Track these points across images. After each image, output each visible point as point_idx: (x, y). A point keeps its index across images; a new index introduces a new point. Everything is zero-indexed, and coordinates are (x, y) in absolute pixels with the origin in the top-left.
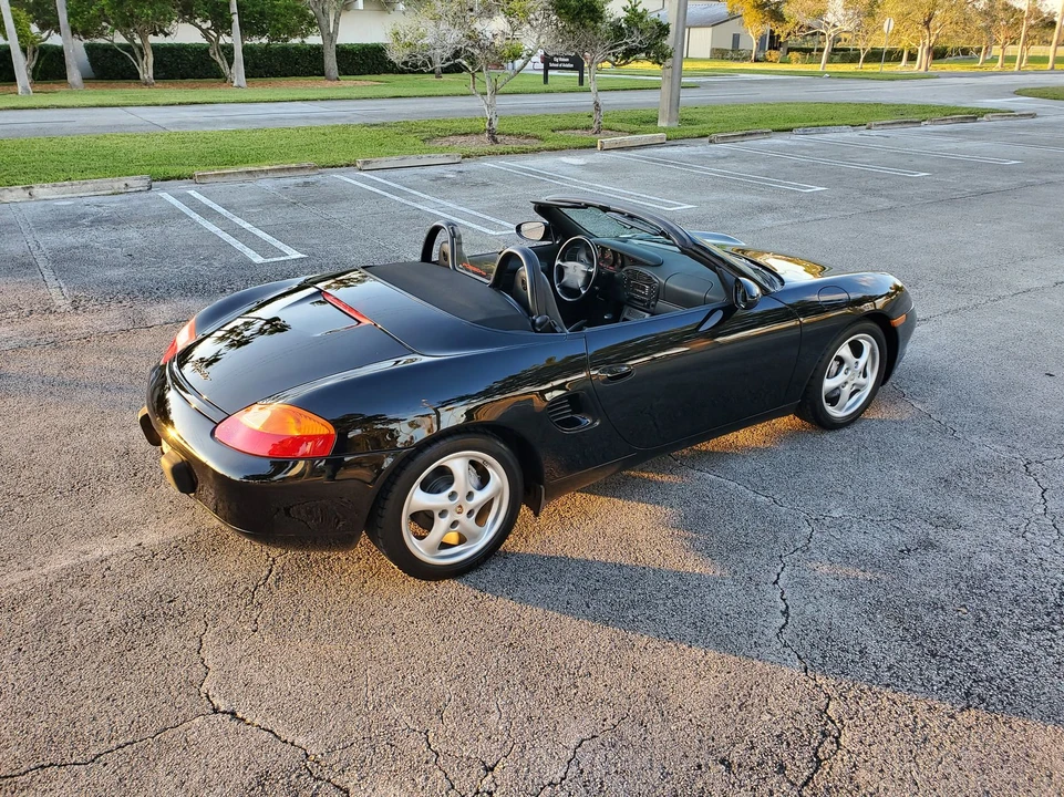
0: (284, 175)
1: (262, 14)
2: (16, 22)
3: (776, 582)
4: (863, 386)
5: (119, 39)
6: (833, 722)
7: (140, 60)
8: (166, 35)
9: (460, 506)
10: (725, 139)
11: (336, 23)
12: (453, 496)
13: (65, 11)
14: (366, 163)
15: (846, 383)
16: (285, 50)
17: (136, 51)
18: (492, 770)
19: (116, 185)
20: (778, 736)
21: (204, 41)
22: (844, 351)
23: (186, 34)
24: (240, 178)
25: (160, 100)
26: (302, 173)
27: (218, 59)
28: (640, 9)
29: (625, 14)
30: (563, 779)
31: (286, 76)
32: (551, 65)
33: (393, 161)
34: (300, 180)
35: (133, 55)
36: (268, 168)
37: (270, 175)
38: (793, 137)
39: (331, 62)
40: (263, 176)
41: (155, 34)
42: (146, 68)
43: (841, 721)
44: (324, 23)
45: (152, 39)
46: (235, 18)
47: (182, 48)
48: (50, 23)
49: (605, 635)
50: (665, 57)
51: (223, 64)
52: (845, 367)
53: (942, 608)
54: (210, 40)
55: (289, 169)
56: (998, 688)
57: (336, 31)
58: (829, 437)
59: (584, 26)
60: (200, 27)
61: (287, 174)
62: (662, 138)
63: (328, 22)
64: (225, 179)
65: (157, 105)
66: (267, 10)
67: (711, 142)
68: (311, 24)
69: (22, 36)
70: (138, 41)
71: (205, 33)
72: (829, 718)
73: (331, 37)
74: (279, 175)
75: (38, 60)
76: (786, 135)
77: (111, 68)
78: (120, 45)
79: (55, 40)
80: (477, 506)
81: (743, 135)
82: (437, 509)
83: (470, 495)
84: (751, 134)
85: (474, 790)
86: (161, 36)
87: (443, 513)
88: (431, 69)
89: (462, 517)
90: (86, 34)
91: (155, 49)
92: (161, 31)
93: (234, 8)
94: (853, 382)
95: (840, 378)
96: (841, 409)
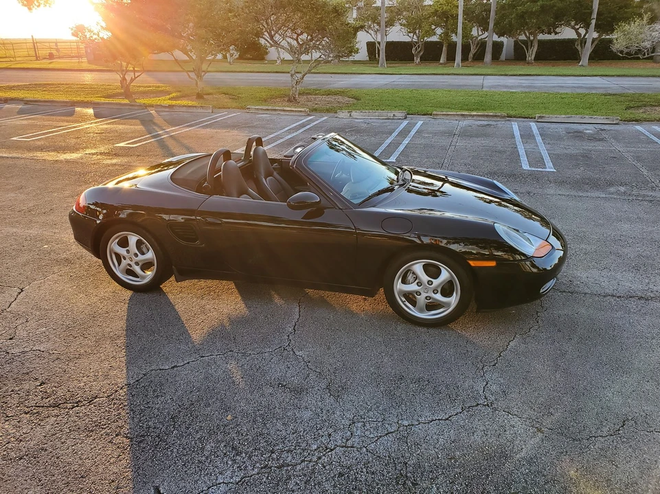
0: (483, 119)
2: (464, 29)
4: (448, 305)
5: (523, 37)
7: (529, 47)
8: (556, 33)
9: (131, 258)
12: (128, 252)
13: (493, 22)
14: (540, 117)
15: (419, 293)
17: (529, 44)
19: (389, 114)
21: (576, 37)
22: (418, 268)
23: (567, 33)
24: (457, 118)
26: (495, 119)
33: (562, 118)
34: (486, 123)
35: (527, 46)
36: (475, 113)
37: (475, 118)
40: (470, 118)
42: (531, 54)
43: (91, 404)
45: (541, 37)
46: (594, 22)
48: (485, 29)
52: (417, 281)
55: (487, 116)
60: (574, 29)
61: (486, 119)
64: (448, 117)
69: (466, 35)
70: (532, 38)
74: (481, 118)
75: (478, 50)
78: (521, 41)
80: (140, 261)
83: (136, 255)
87: (125, 258)
88: (646, 56)
91: (541, 43)
92: (554, 31)
93: (594, 16)
94: (427, 295)
95: (413, 287)
96: (421, 311)
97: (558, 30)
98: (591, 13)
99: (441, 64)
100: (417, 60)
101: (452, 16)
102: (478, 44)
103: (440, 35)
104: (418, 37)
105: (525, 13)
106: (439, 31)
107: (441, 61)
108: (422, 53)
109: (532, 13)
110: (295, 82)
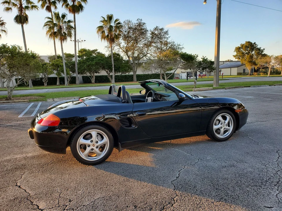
1: (119, 67)
3: (180, 171)
4: (229, 129)
5: (88, 74)
6: (174, 201)
7: (92, 78)
8: (99, 73)
9: (94, 144)
10: (229, 88)
11: (136, 69)
12: (92, 141)
13: (77, 68)
15: (222, 127)
16: (126, 76)
18: (71, 201)
20: (155, 202)
23: (103, 73)
25: (93, 86)
27: (109, 77)
28: (206, 58)
29: (202, 60)
30: (88, 205)
31: (125, 82)
32: (189, 76)
35: (91, 77)
38: (250, 88)
39: (135, 78)
41: (97, 73)
42: (93, 80)
43: (177, 201)
44: (134, 69)
46: (113, 68)
47: (103, 76)
48: (74, 72)
49: (122, 178)
50: (214, 69)
51: (110, 79)
52: (221, 123)
53: (227, 179)
54: (108, 74)
56: (233, 198)
57: (136, 71)
58: (218, 143)
59: (190, 62)
60: (106, 71)
62: (211, 88)
63: (135, 68)
65: (92, 86)
66: (120, 66)
67: (225, 89)
68: (131, 69)
69: (67, 74)
70: (92, 75)
71: (107, 72)
72: (174, 200)
73: (135, 72)
75: (71, 79)
76: (248, 88)
77: (86, 81)
78: (89, 76)
79: (75, 75)
80: (99, 145)
81: (235, 87)
82: (87, 144)
83: (97, 142)
84: (237, 87)
85: (63, 205)
86: (98, 73)
87: (89, 146)
89: (94, 148)
90: (82, 74)
91: (96, 76)
92: (98, 72)
93: (113, 66)
94: (224, 127)
95: (220, 126)
96: (222, 135)
97: (99, 72)
98: (112, 66)
99: (58, 85)
100: (46, 84)
101: (61, 66)
102: (70, 77)
103: (56, 74)
104: (44, 75)
105: (90, 65)
106: (55, 72)
107: (57, 84)
108: (47, 81)
109: (92, 65)
110: (10, 90)
